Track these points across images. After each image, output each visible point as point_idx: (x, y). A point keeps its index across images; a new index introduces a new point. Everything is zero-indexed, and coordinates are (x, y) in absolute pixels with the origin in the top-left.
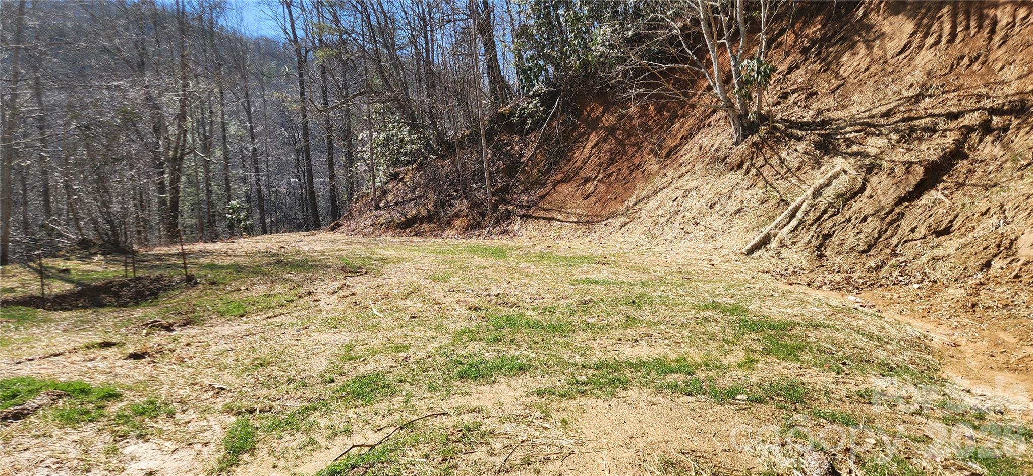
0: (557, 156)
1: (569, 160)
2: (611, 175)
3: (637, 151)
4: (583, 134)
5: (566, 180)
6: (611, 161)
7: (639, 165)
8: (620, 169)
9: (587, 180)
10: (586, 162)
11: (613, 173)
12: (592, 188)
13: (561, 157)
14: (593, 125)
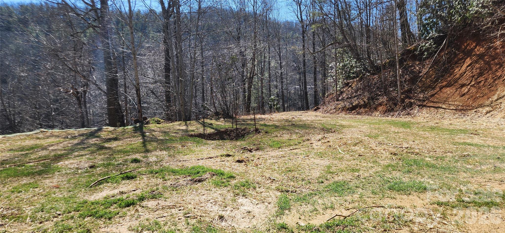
0: (443, 72)
1: (451, 75)
2: (480, 82)
3: (499, 68)
4: (462, 59)
5: (449, 85)
6: (481, 74)
7: (501, 76)
8: (486, 79)
9: (463, 86)
10: (463, 75)
11: (481, 81)
12: (467, 90)
13: (446, 72)
14: (469, 54)
